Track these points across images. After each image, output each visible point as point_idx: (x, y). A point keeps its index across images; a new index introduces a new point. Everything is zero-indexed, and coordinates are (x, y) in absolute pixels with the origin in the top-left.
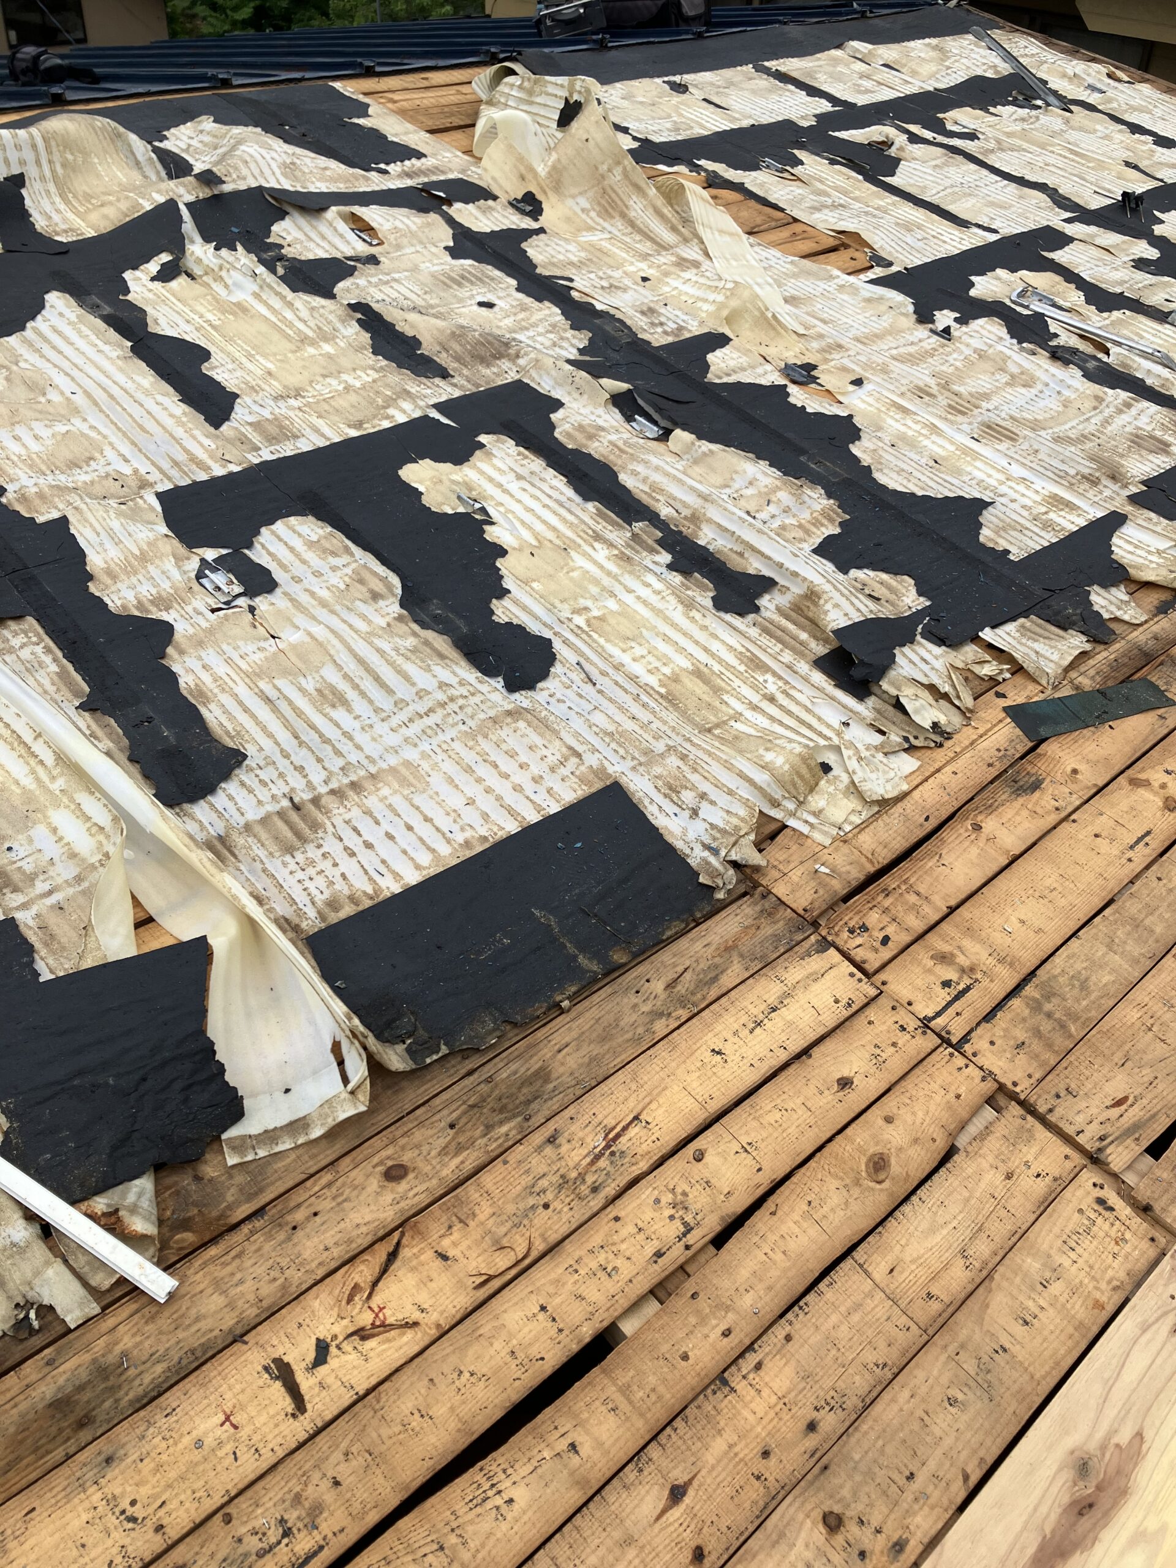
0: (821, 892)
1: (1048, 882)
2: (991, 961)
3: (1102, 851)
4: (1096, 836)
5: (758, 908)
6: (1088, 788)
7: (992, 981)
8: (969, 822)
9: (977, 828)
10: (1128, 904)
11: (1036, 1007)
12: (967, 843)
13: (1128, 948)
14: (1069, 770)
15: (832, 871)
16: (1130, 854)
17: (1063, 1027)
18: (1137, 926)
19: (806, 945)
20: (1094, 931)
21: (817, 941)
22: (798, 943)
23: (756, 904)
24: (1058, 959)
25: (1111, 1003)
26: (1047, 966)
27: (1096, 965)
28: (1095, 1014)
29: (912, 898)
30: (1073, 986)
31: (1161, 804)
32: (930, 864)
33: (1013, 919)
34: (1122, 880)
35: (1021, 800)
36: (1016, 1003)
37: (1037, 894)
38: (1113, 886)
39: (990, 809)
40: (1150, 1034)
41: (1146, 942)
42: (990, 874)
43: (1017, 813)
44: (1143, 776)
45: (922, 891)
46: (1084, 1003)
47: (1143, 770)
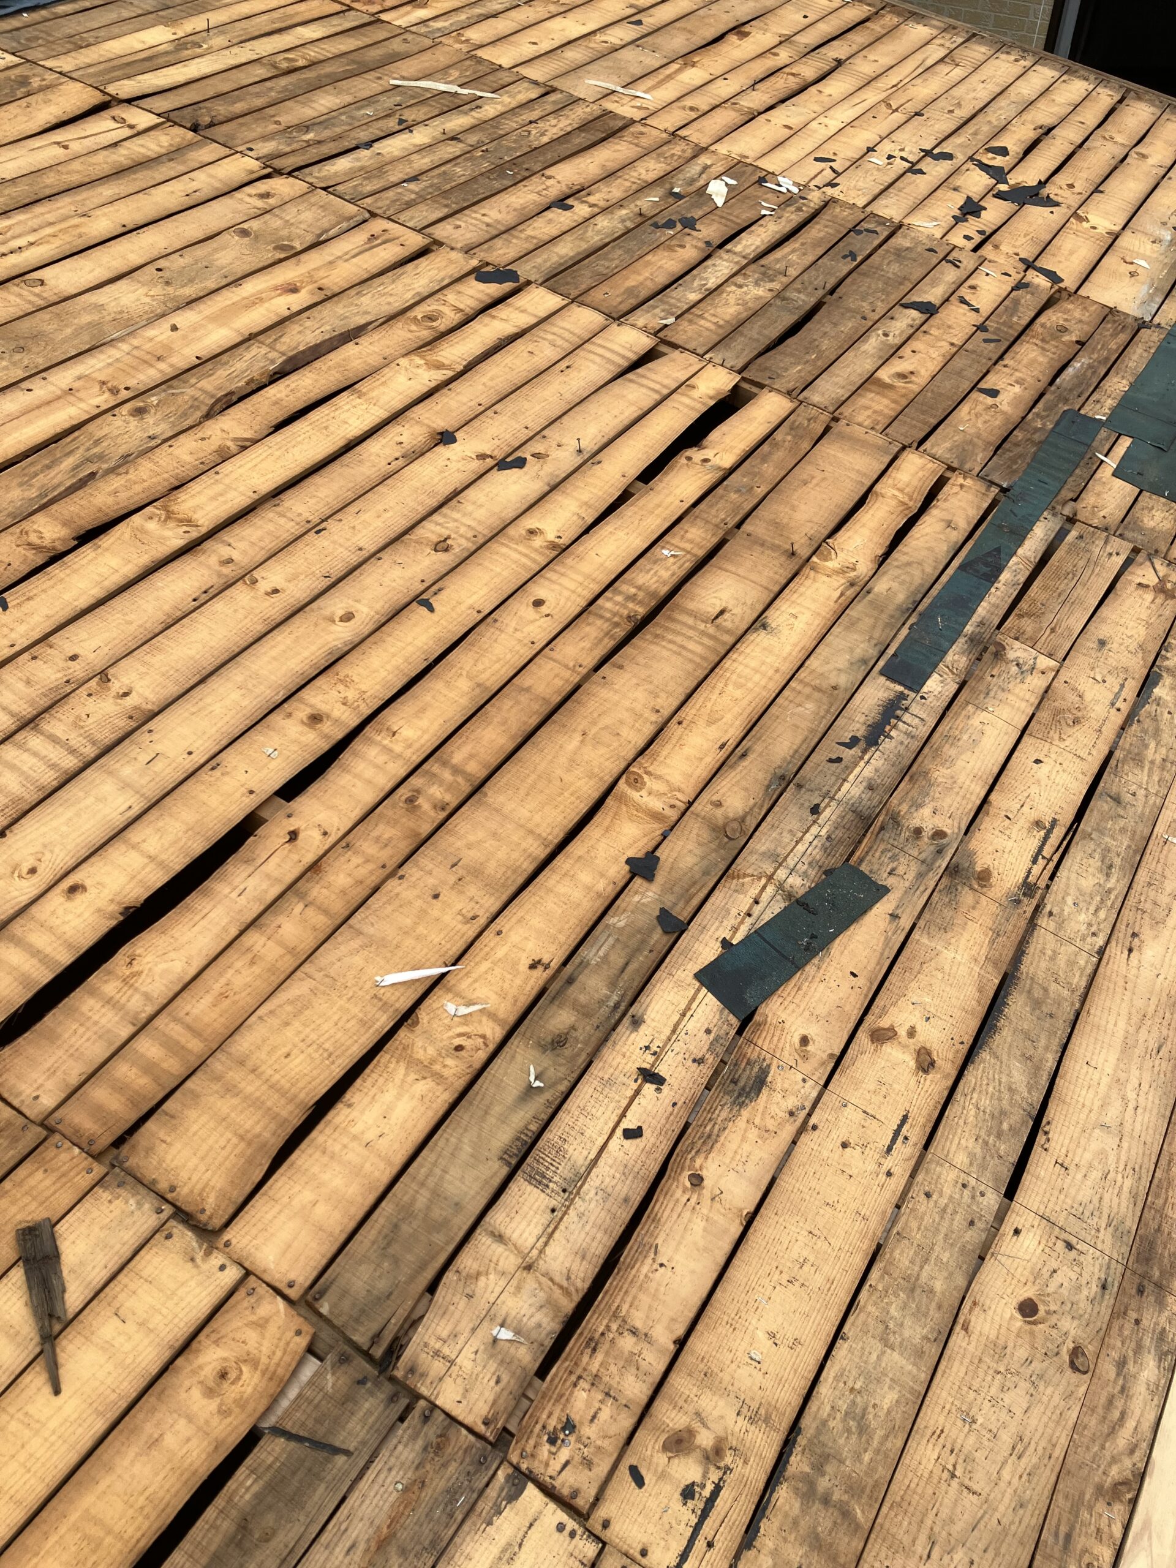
0: (505, 1378)
1: (797, 1251)
2: (742, 1423)
3: (854, 1172)
4: (845, 1145)
5: (420, 1443)
6: (823, 1063)
7: (746, 1462)
8: (687, 1173)
9: (697, 1180)
10: (897, 1254)
11: (808, 1493)
12: (687, 1214)
13: (907, 1333)
14: (796, 1040)
15: (517, 1332)
16: (888, 1163)
17: (846, 1513)
18: (913, 1290)
19: (492, 1492)
20: (862, 1316)
21: (508, 1478)
22: (481, 1493)
23: (414, 1438)
24: (824, 1389)
25: (900, 1443)
26: (813, 1406)
27: (873, 1378)
28: (883, 1473)
29: (627, 1343)
30: (849, 1431)
31: (912, 1064)
32: (645, 1269)
33: (761, 1335)
34: (884, 1212)
35: (745, 1113)
36: (783, 1494)
37: (785, 1277)
38: (875, 1226)
39: (710, 1141)
40: (955, 1483)
41: (926, 1315)
42: (722, 1260)
43: (744, 1139)
44: (885, 1023)
45: (638, 1324)
46: (867, 1457)
47: (884, 1011)
